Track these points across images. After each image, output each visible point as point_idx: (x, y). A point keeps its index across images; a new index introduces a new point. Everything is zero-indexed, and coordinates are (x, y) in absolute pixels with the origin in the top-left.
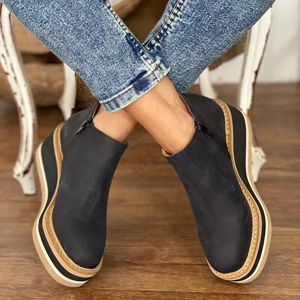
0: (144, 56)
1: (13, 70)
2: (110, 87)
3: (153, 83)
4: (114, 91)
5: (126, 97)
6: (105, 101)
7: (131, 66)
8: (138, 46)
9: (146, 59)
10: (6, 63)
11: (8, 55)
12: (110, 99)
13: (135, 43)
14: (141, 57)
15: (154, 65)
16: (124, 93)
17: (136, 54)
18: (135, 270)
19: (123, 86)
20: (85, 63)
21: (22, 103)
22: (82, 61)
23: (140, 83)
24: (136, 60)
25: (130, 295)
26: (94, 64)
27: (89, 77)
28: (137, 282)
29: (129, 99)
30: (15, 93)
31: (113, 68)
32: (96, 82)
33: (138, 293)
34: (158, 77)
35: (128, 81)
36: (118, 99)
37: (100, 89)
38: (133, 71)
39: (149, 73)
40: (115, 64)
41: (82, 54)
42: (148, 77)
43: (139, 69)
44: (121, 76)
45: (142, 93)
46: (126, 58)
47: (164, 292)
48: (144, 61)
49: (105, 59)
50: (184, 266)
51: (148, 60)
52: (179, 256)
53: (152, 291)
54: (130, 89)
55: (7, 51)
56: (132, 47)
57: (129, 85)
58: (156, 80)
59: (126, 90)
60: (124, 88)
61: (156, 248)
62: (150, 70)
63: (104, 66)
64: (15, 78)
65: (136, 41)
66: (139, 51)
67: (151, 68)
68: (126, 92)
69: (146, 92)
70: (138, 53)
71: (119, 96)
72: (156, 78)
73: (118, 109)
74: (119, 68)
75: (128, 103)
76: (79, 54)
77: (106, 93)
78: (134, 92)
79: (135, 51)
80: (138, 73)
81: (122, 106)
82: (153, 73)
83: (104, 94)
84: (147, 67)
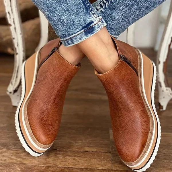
0: (92, 12)
1: (14, 23)
2: (69, 30)
3: (97, 30)
4: (71, 33)
5: (78, 37)
6: (65, 39)
7: (84, 18)
8: (89, 6)
9: (93, 14)
10: (10, 18)
11: (12, 13)
12: (68, 38)
13: (87, 3)
14: (91, 13)
15: (98, 19)
16: (77, 35)
17: (87, 10)
18: (60, 154)
19: (78, 30)
20: (54, 14)
21: (18, 45)
22: (52, 12)
23: (89, 29)
24: (87, 14)
25: (58, 170)
26: (59, 15)
27: (56, 22)
28: (62, 162)
29: (80, 39)
30: (14, 39)
31: (72, 18)
32: (60, 26)
33: (63, 169)
34: (100, 26)
35: (81, 27)
36: (73, 38)
37: (62, 31)
38: (85, 21)
39: (95, 23)
40: (74, 16)
41: (52, 7)
42: (94, 25)
43: (89, 20)
44: (77, 24)
45: (89, 36)
46: (81, 13)
47: (80, 168)
48: (92, 15)
49: (67, 12)
50: (92, 153)
51: (95, 15)
52: (88, 147)
53: (73, 168)
54: (81, 33)
55: (12, 10)
56: (85, 5)
57: (81, 30)
58: (99, 28)
59: (79, 33)
60: (78, 32)
61: (72, 141)
62: (95, 21)
63: (66, 17)
64: (15, 28)
65: (88, 2)
66: (90, 8)
67: (96, 20)
68: (79, 34)
69: (92, 35)
70: (89, 10)
71: (74, 36)
72: (99, 27)
73: (73, 44)
74: (76, 19)
75: (80, 41)
76: (51, 7)
77: (66, 33)
78: (84, 35)
79: (87, 8)
80: (88, 22)
81: (76, 43)
82: (97, 23)
83: (65, 34)
84: (94, 19)
